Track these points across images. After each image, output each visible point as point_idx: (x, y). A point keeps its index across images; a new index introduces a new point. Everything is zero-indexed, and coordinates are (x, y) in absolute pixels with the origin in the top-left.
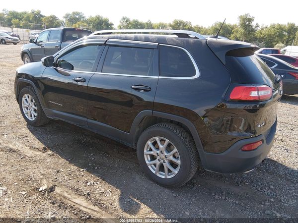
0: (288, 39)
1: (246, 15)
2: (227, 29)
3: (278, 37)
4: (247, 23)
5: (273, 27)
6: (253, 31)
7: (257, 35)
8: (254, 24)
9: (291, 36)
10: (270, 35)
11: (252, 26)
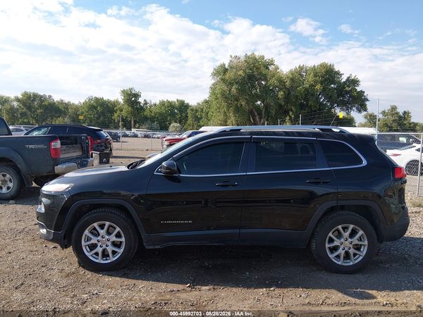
0: (180, 118)
1: (131, 89)
2: (107, 105)
3: (170, 115)
4: (133, 99)
5: (162, 103)
6: (142, 108)
7: (147, 113)
8: (141, 100)
9: (183, 115)
10: (161, 114)
11: (140, 103)
